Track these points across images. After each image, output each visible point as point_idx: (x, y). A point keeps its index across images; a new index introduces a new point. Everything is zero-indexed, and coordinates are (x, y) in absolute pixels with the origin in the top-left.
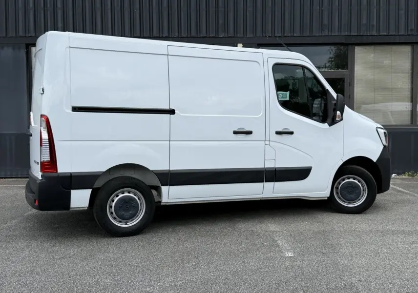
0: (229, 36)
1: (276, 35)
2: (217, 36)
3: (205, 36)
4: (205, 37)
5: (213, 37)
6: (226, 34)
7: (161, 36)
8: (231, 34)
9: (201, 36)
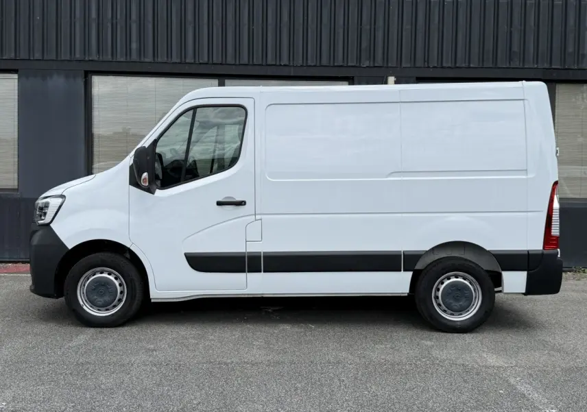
0: (376, 65)
1: (444, 65)
2: (358, 64)
3: (341, 64)
4: (341, 66)
5: (352, 66)
6: (372, 63)
7: (278, 63)
8: (379, 62)
9: (336, 64)
